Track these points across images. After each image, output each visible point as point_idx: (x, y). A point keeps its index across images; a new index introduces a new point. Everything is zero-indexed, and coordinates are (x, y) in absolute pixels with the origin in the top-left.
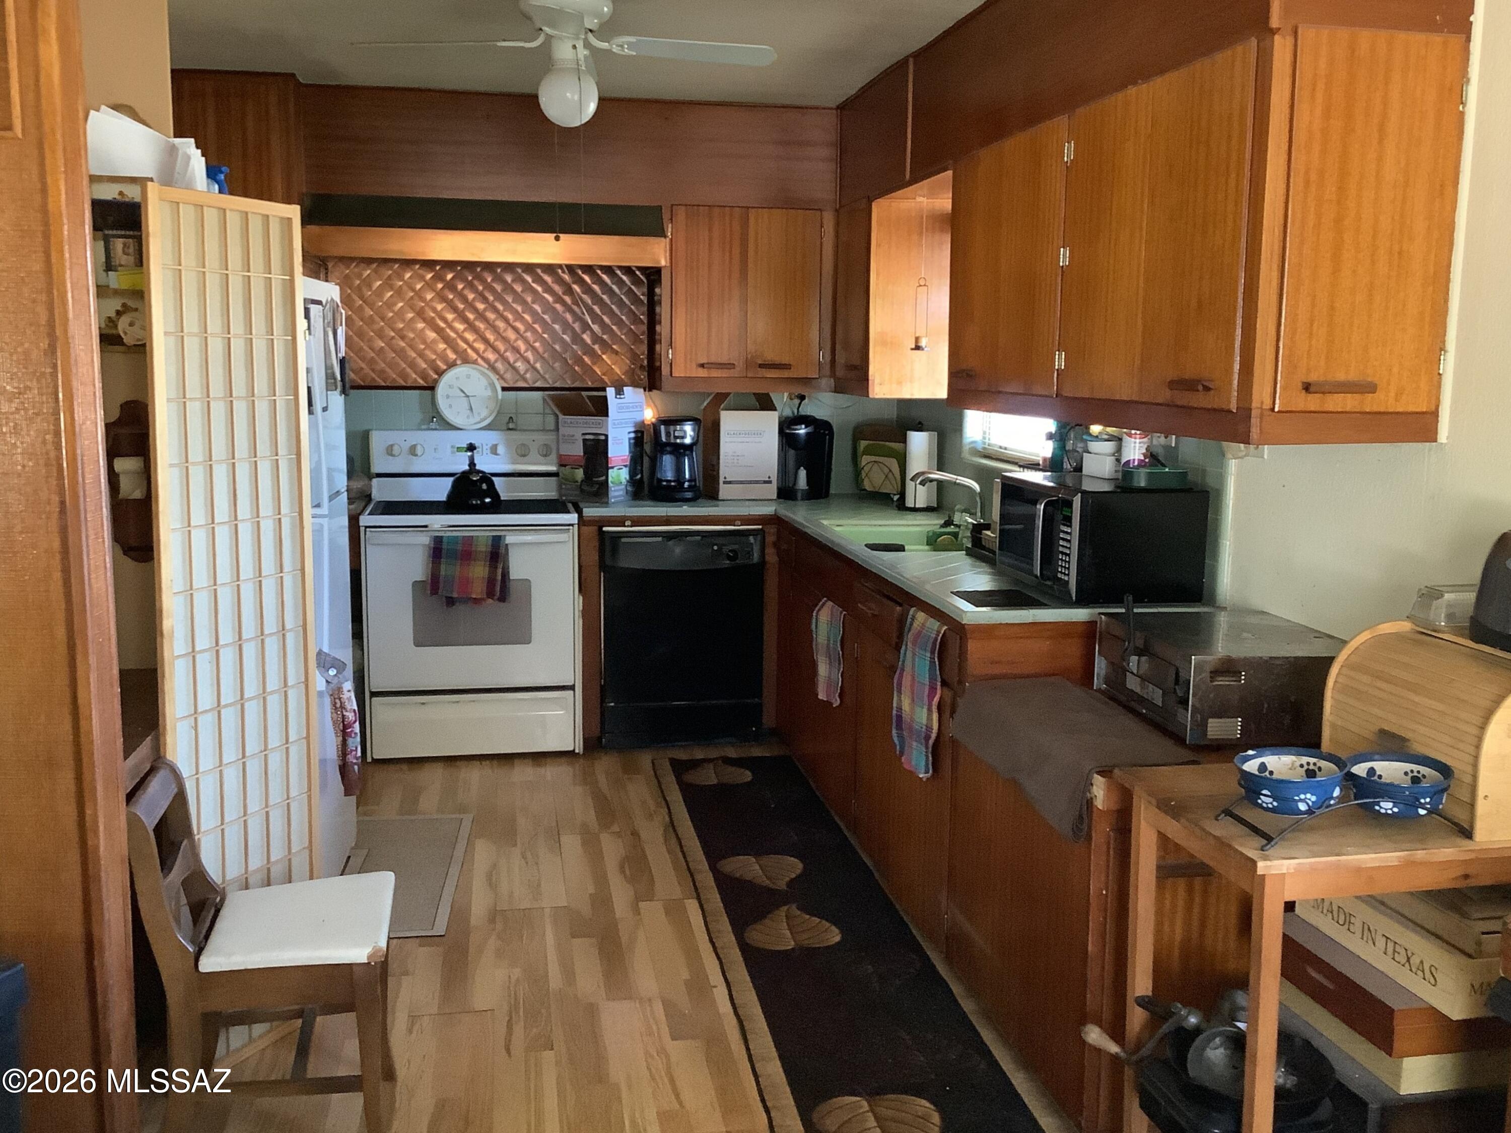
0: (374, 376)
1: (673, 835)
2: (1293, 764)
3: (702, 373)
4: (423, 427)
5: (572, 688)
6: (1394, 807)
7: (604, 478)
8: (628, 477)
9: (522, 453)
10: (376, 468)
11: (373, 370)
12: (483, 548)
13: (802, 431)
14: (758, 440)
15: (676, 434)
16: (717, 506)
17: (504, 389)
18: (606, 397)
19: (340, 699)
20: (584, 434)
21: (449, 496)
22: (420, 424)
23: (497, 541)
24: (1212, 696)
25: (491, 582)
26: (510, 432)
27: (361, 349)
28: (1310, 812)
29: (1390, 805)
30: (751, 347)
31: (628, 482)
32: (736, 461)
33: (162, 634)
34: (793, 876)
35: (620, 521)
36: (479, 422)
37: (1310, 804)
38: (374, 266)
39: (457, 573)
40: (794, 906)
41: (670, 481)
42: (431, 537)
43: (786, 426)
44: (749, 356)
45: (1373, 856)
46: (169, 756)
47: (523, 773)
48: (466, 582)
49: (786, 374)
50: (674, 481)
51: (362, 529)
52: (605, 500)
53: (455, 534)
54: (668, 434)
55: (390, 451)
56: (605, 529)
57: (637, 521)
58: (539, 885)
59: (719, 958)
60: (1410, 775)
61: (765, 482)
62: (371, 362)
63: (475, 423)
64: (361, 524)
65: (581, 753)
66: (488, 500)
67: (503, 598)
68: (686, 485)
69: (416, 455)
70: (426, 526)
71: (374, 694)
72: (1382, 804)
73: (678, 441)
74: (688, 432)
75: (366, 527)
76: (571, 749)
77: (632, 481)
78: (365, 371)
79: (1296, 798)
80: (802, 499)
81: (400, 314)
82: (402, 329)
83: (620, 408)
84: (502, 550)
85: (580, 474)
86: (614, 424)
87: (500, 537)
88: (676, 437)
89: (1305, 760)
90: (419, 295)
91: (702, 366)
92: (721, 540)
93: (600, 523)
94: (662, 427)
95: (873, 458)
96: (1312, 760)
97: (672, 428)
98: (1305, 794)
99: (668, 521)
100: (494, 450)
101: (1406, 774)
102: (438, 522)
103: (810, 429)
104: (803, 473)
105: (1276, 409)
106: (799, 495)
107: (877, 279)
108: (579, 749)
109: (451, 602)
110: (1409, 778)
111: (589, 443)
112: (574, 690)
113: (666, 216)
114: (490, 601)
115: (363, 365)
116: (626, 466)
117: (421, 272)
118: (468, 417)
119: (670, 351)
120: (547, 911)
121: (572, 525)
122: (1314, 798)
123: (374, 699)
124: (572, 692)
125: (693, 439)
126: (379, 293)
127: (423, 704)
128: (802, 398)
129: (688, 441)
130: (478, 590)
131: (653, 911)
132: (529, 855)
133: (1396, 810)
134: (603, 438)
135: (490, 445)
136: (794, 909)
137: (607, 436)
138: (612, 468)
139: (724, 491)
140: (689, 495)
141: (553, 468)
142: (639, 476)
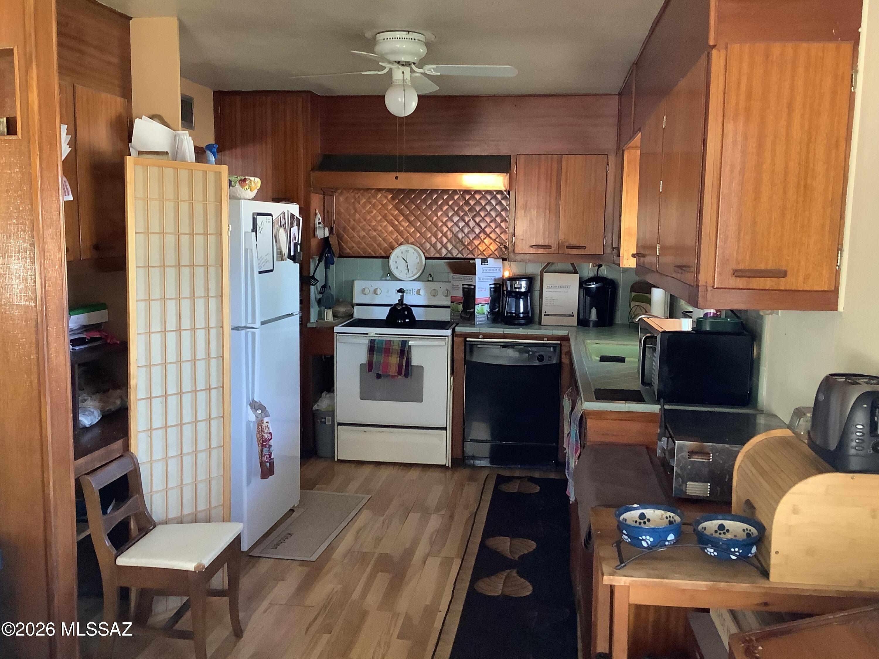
0: (359, 250)
1: (473, 519)
2: (662, 516)
3: (532, 251)
4: (383, 279)
5: (445, 429)
6: (714, 551)
7: (473, 310)
8: (489, 310)
9: (434, 293)
10: (356, 301)
11: (359, 248)
12: (396, 347)
13: (593, 286)
14: (567, 290)
15: (515, 286)
16: (540, 329)
17: (426, 258)
18: (475, 263)
19: (261, 426)
20: (463, 285)
21: (387, 318)
22: (382, 277)
23: (404, 343)
24: (689, 467)
25: (400, 366)
26: (428, 283)
27: (354, 236)
28: (649, 548)
29: (712, 550)
30: (562, 237)
31: (489, 312)
32: (552, 303)
33: (130, 387)
34: (526, 552)
35: (476, 335)
36: (412, 277)
37: (649, 543)
38: (362, 191)
39: (382, 361)
40: (515, 571)
41: (513, 313)
42: (369, 340)
43: (583, 283)
44: (560, 241)
45: (688, 582)
46: (133, 449)
47: (414, 474)
48: (386, 366)
49: (582, 252)
50: (514, 313)
51: (335, 334)
52: (473, 322)
53: (383, 339)
54: (511, 286)
55: (363, 292)
56: (468, 339)
57: (485, 336)
58: (380, 540)
59: (453, 595)
60: (746, 532)
61: (570, 316)
62: (358, 243)
63: (410, 277)
64: (335, 331)
65: (450, 467)
66: (407, 320)
67: (406, 376)
68: (521, 315)
69: (377, 294)
70: (367, 334)
71: (339, 424)
72: (708, 549)
73: (517, 290)
74: (523, 285)
75: (338, 333)
76: (444, 464)
77: (491, 311)
78: (355, 248)
79: (640, 538)
80: (593, 326)
81: (374, 217)
82: (374, 226)
83: (484, 271)
84: (406, 349)
85: (460, 307)
86: (480, 279)
87: (406, 341)
88: (516, 288)
89: (669, 514)
90: (384, 206)
91: (532, 246)
92: (534, 349)
93: (465, 336)
94: (508, 282)
95: (637, 303)
96: (672, 515)
97: (514, 282)
98: (650, 537)
99: (504, 336)
100: (418, 292)
101: (744, 530)
102: (374, 332)
103: (598, 285)
104: (594, 311)
105: (716, 286)
106: (591, 324)
107: (627, 196)
108: (449, 464)
109: (379, 376)
110: (745, 534)
111: (466, 290)
112: (446, 430)
113: (513, 161)
114: (400, 377)
115: (354, 245)
116: (487, 304)
117: (385, 194)
118: (406, 274)
119: (514, 238)
120: (376, 555)
121: (448, 336)
122: (652, 539)
123: (339, 427)
124: (445, 431)
125: (526, 289)
126: (364, 206)
127: (365, 431)
128: (600, 266)
129: (523, 290)
130: (393, 370)
131: (434, 563)
132: (386, 522)
133: (716, 554)
134: (473, 287)
135: (416, 290)
136: (514, 573)
137: (475, 286)
138: (478, 304)
139: (545, 320)
140: (523, 322)
141: (448, 303)
142: (497, 310)
